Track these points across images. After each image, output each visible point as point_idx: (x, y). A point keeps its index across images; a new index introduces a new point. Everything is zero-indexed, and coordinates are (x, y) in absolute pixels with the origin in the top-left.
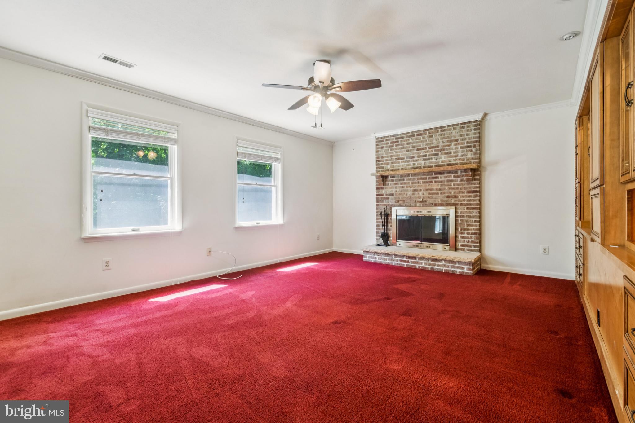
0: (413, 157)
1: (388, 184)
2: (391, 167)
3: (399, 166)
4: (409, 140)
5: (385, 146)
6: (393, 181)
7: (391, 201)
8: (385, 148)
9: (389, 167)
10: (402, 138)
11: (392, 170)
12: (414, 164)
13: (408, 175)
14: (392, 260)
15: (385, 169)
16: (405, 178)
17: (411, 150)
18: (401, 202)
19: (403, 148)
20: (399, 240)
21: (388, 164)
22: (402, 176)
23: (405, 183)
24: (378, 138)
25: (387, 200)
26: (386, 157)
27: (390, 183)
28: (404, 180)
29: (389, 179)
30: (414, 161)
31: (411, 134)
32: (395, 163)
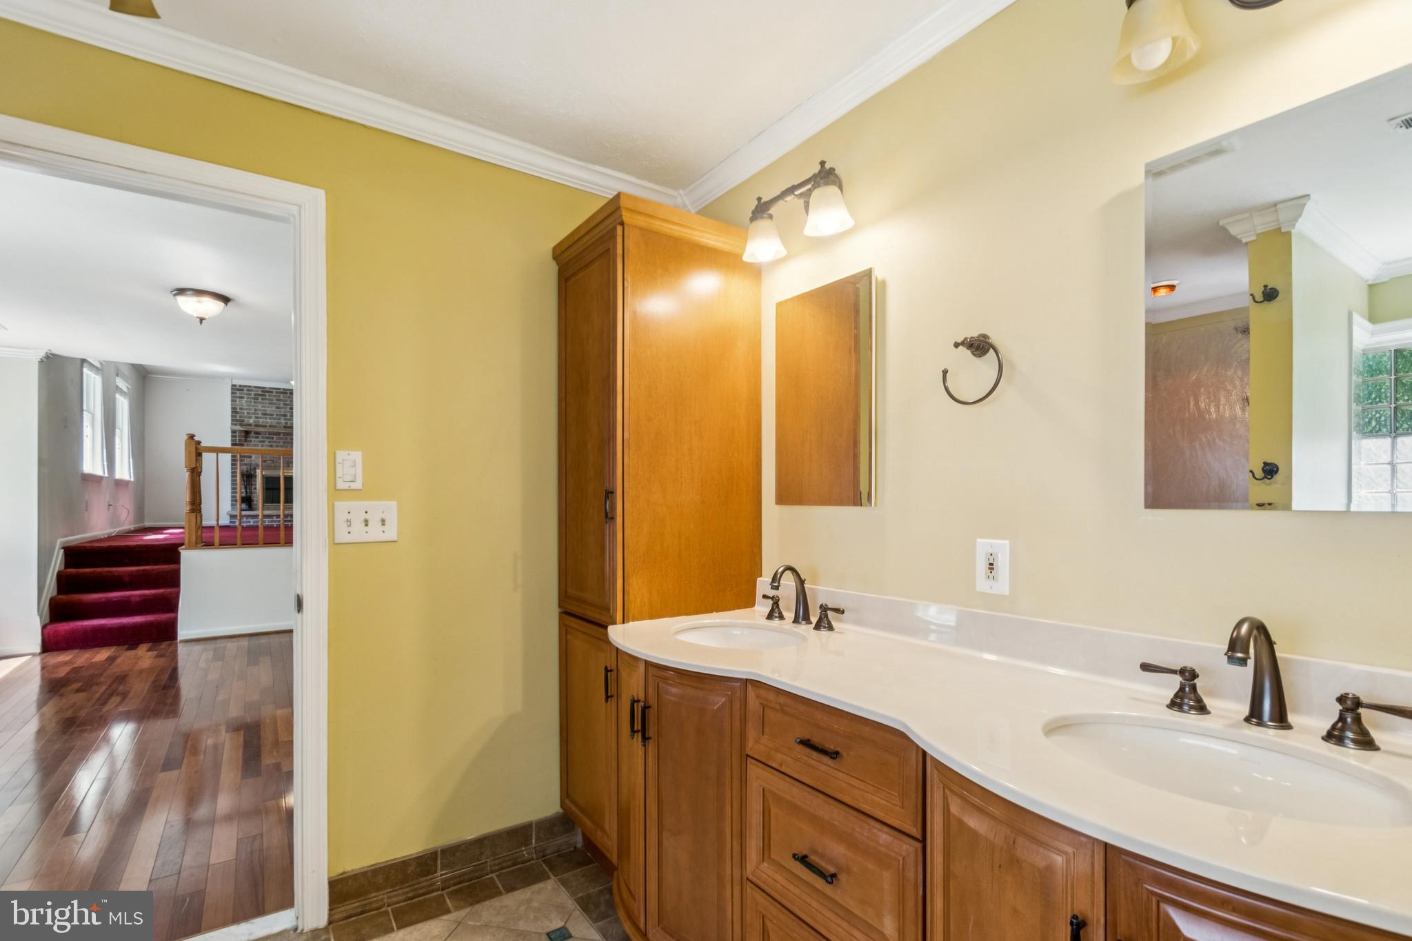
0: (285, 416)
1: (251, 441)
2: (255, 422)
3: (267, 422)
4: (280, 396)
5: (246, 396)
6: (257, 437)
7: (254, 461)
8: (245, 399)
9: (251, 421)
10: (272, 392)
11: (256, 426)
12: (286, 423)
13: (279, 434)
14: (272, 521)
15: (245, 422)
16: (275, 437)
17: (282, 408)
18: (269, 462)
19: (272, 404)
20: (267, 503)
21: (250, 418)
22: (270, 433)
23: (275, 442)
24: (235, 386)
25: (248, 459)
26: (247, 409)
27: (253, 440)
28: (273, 438)
29: (252, 435)
30: (286, 419)
31: (282, 391)
32: (261, 418)
